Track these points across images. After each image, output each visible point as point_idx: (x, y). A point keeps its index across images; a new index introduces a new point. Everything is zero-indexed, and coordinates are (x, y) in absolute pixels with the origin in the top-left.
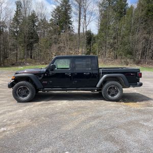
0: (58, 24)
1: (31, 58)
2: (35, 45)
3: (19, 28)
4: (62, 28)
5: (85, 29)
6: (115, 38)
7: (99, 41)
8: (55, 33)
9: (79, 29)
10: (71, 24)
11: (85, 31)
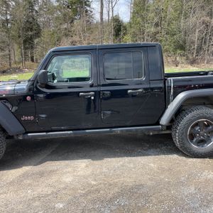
0: (68, 7)
1: (32, 60)
2: (36, 41)
3: (11, 15)
4: (75, 12)
5: (111, 13)
6: (157, 25)
7: (133, 30)
8: (65, 21)
9: (102, 13)
10: (89, 6)
11: (111, 16)
